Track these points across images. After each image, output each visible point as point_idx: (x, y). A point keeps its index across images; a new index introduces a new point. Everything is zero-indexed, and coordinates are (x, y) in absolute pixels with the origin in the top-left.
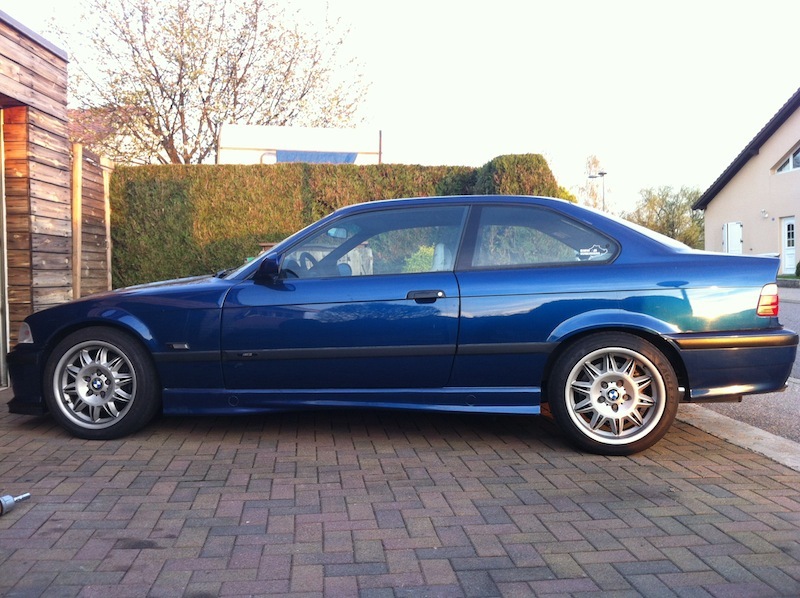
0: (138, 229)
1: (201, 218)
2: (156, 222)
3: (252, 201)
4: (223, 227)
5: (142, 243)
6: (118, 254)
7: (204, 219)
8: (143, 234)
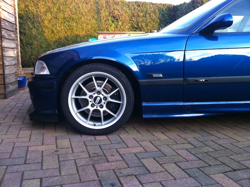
0: (31, 26)
1: (60, 22)
2: (40, 24)
3: (83, 15)
4: (71, 26)
5: (33, 33)
6: (22, 37)
7: (62, 22)
8: (34, 29)
